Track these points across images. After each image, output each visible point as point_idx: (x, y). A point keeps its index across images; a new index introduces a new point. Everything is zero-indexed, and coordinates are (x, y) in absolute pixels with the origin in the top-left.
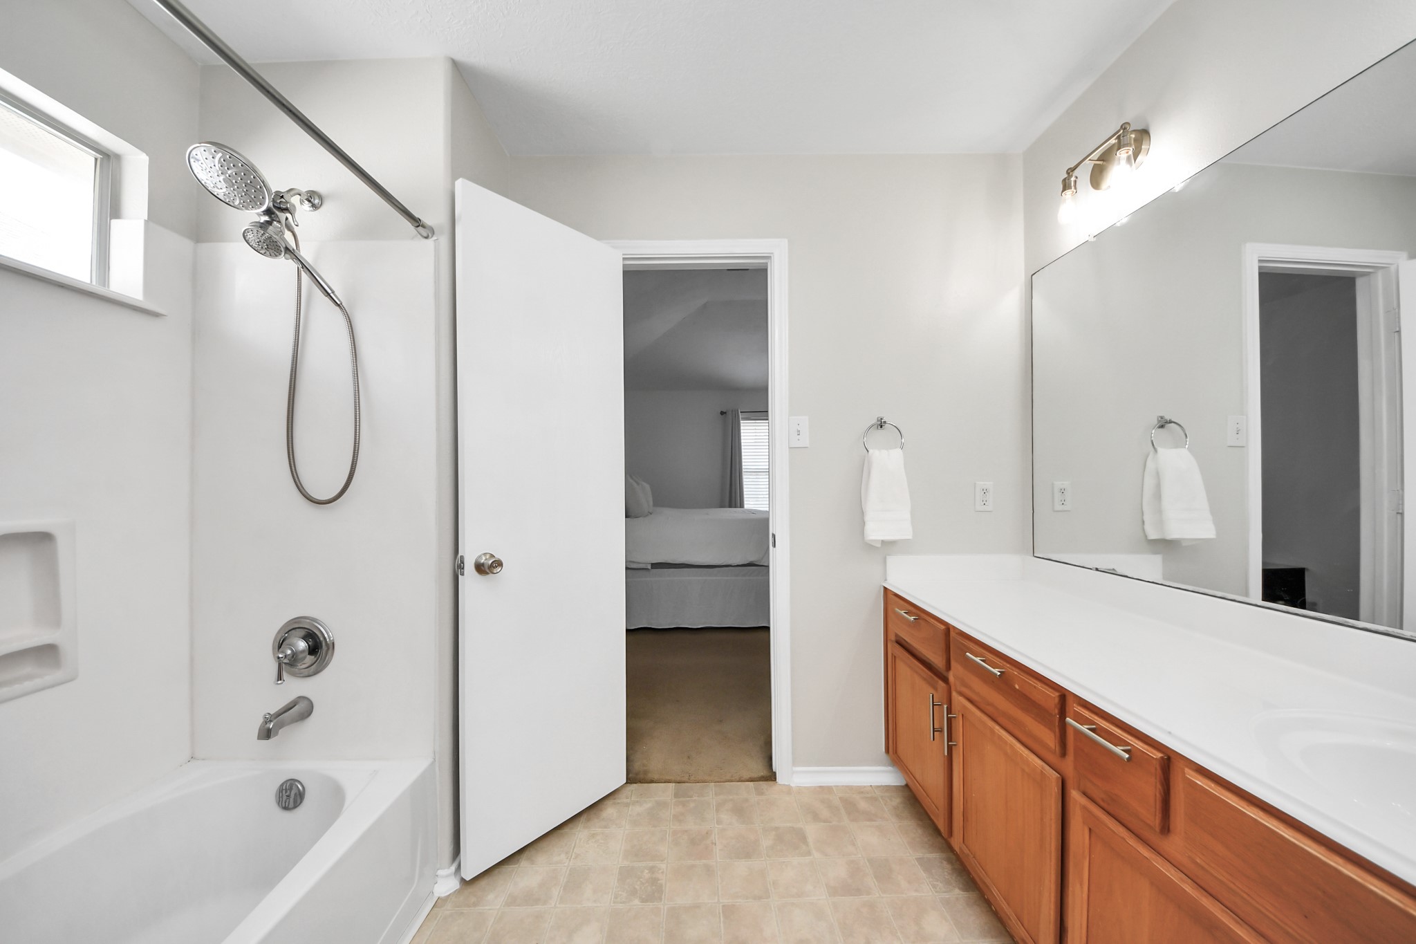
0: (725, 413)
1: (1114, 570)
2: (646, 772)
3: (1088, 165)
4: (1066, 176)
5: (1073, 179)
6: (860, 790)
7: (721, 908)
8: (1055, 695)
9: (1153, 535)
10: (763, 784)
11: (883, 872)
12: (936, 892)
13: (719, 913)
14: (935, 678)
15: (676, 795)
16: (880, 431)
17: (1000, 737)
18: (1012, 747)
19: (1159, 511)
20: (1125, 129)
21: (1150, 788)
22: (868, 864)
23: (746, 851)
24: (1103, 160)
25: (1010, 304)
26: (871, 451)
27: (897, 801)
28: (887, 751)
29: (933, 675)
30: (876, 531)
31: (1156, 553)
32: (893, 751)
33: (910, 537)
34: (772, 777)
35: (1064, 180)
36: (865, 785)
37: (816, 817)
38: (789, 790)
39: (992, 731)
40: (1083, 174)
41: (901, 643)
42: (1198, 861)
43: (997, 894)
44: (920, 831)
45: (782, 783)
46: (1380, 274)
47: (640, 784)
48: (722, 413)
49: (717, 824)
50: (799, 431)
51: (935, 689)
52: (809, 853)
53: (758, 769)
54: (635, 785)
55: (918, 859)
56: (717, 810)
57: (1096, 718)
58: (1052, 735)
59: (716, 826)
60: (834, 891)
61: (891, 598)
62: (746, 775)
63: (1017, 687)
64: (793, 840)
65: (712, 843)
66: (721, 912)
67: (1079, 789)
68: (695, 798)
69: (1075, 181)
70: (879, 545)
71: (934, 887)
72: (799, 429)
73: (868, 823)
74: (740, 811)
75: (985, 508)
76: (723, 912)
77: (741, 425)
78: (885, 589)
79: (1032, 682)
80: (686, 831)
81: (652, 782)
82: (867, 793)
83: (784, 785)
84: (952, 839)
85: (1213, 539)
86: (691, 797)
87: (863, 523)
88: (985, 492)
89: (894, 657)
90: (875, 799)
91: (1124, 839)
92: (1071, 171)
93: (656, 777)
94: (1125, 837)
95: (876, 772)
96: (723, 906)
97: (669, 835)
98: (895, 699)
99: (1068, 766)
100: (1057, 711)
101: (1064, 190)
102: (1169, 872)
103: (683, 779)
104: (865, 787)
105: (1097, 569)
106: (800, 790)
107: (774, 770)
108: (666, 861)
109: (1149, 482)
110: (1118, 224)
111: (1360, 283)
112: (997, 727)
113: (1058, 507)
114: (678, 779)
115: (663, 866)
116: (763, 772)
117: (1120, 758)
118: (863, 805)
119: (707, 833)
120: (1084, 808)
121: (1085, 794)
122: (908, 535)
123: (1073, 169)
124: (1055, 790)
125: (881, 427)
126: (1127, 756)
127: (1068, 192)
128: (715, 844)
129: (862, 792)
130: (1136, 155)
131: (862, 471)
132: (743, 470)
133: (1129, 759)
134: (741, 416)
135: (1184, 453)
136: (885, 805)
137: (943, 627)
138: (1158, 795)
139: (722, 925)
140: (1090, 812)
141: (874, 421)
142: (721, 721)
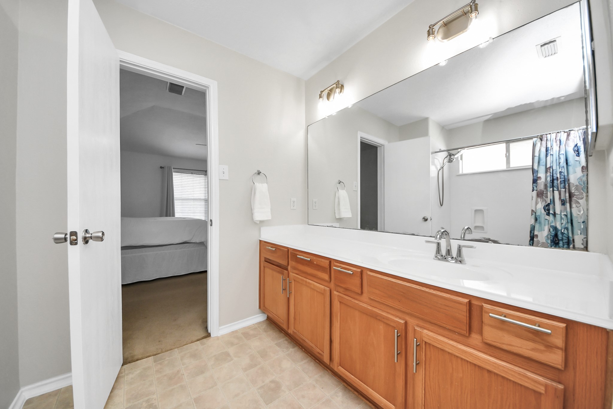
0: (163, 168)
1: (332, 226)
2: (133, 357)
3: (326, 92)
4: (320, 93)
5: (322, 95)
6: (249, 327)
7: (193, 400)
8: (328, 262)
9: (337, 217)
10: (205, 340)
11: (264, 354)
12: (284, 353)
13: (193, 403)
14: (283, 270)
15: (155, 361)
16: (259, 176)
17: (309, 283)
18: (313, 284)
19: (339, 209)
20: (338, 82)
21: (357, 281)
22: (257, 353)
23: (201, 371)
24: (330, 91)
25: (301, 134)
26: (255, 183)
27: (264, 326)
28: (260, 307)
29: (282, 269)
30: (258, 217)
31: (338, 223)
32: (263, 307)
33: (270, 219)
34: (208, 335)
35: (320, 95)
36: (251, 324)
37: (232, 344)
38: (218, 338)
39: (306, 282)
40: (325, 94)
41: (267, 261)
42: (372, 298)
43: (308, 341)
44: (274, 334)
45: (214, 336)
46: (383, 146)
47: (129, 364)
48: (161, 167)
49: (183, 365)
50: (224, 172)
51: (283, 274)
52: (232, 359)
53: (201, 333)
54: (126, 365)
55: (276, 344)
56: (181, 360)
57: (341, 265)
58: (327, 275)
59: (182, 366)
60: (245, 370)
61: (263, 244)
62: (195, 338)
63: (315, 263)
64: (224, 357)
65: (182, 375)
66: (193, 402)
67: (335, 291)
68: (167, 359)
69: (323, 96)
70: (258, 223)
71: (283, 351)
72: (224, 171)
73: (255, 338)
74: (194, 356)
75: (294, 208)
76: (195, 402)
77: (173, 175)
78: (260, 241)
79: (321, 259)
80: (165, 375)
81: (137, 360)
82: (253, 328)
83: (215, 337)
84: (289, 330)
85: (351, 217)
86: (164, 359)
87: (252, 214)
88: (294, 202)
89: (264, 267)
90: (256, 328)
91: (351, 301)
92: (322, 92)
93: (140, 357)
94: (351, 300)
95: (255, 317)
96: (194, 399)
97: (155, 381)
98: (264, 285)
99: (332, 285)
100: (329, 267)
101: (320, 98)
102: (364, 305)
103: (158, 352)
104: (251, 325)
105: (327, 226)
106: (223, 336)
107: (209, 332)
108: (156, 393)
109: (337, 200)
110: (333, 115)
111: (378, 149)
112: (308, 280)
113: (314, 208)
114: (155, 353)
115: (155, 396)
116: (204, 334)
117: (350, 274)
118: (252, 332)
119: (178, 372)
120: (338, 296)
121: (337, 291)
122: (269, 218)
123: (323, 92)
124: (328, 293)
125: (259, 174)
126: (352, 273)
127: (321, 99)
128: (184, 375)
129: (250, 328)
130: (341, 92)
131: (251, 192)
132: (175, 198)
133: (353, 273)
134: (173, 170)
135: (345, 191)
136: (260, 329)
137: (286, 250)
138: (360, 282)
139: (195, 407)
140: (340, 296)
141: (256, 171)
142: (175, 320)
